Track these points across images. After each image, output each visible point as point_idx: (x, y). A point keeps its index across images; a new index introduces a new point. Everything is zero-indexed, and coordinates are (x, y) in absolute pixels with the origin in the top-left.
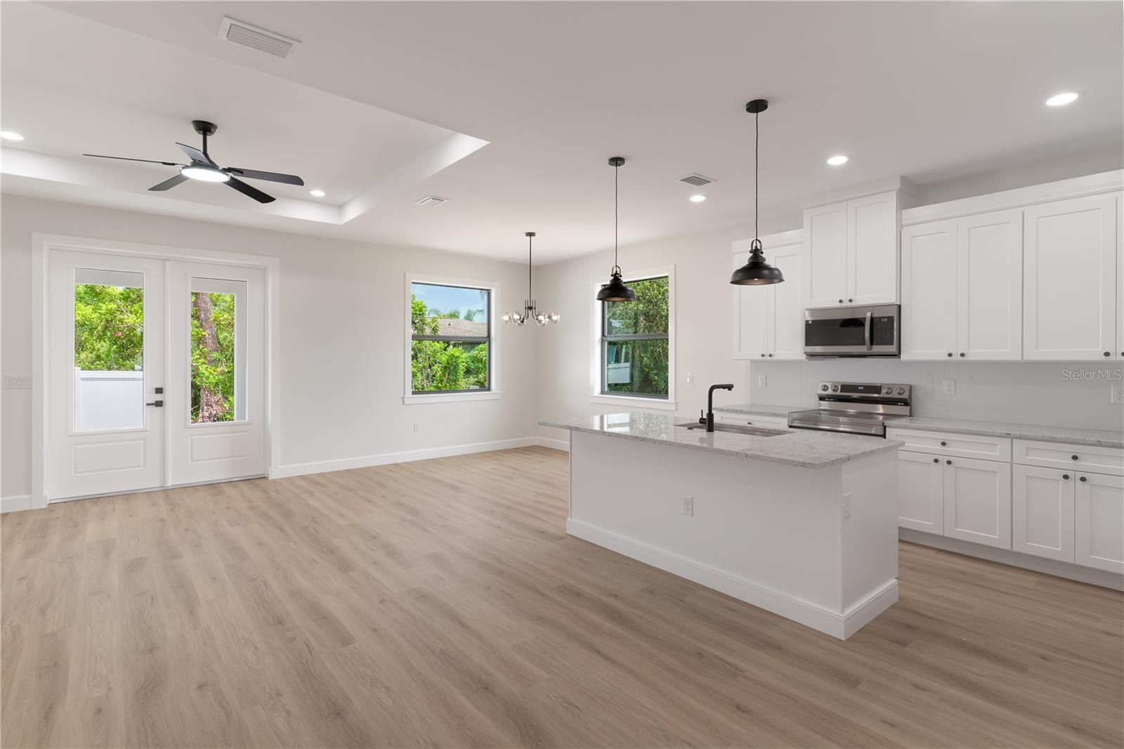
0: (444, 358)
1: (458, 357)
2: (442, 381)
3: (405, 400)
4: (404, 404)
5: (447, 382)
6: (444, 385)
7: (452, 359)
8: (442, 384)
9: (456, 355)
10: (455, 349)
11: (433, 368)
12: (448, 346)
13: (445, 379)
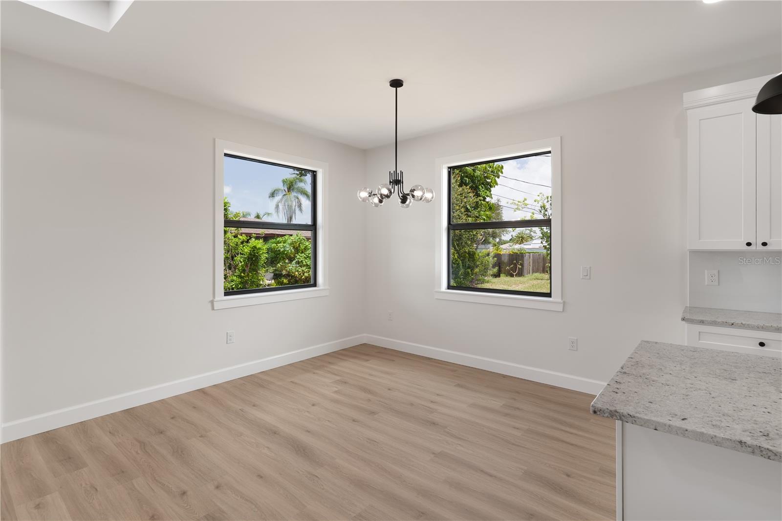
0: (247, 250)
1: (260, 249)
2: (244, 271)
3: (215, 304)
4: (213, 309)
5: (250, 272)
6: (246, 274)
7: (254, 250)
8: (244, 274)
9: (258, 246)
10: (256, 241)
11: (235, 258)
12: (250, 239)
13: (247, 269)
